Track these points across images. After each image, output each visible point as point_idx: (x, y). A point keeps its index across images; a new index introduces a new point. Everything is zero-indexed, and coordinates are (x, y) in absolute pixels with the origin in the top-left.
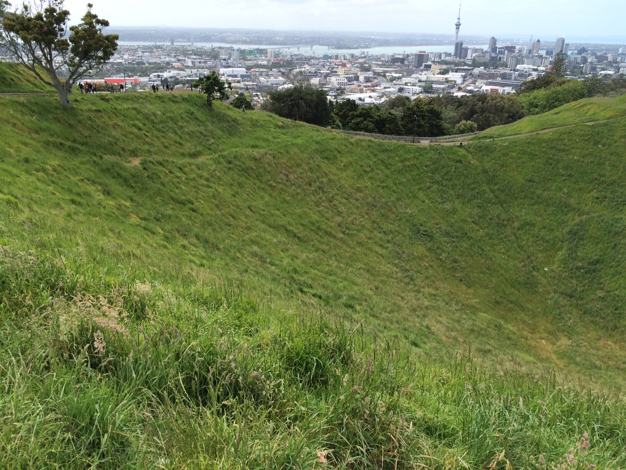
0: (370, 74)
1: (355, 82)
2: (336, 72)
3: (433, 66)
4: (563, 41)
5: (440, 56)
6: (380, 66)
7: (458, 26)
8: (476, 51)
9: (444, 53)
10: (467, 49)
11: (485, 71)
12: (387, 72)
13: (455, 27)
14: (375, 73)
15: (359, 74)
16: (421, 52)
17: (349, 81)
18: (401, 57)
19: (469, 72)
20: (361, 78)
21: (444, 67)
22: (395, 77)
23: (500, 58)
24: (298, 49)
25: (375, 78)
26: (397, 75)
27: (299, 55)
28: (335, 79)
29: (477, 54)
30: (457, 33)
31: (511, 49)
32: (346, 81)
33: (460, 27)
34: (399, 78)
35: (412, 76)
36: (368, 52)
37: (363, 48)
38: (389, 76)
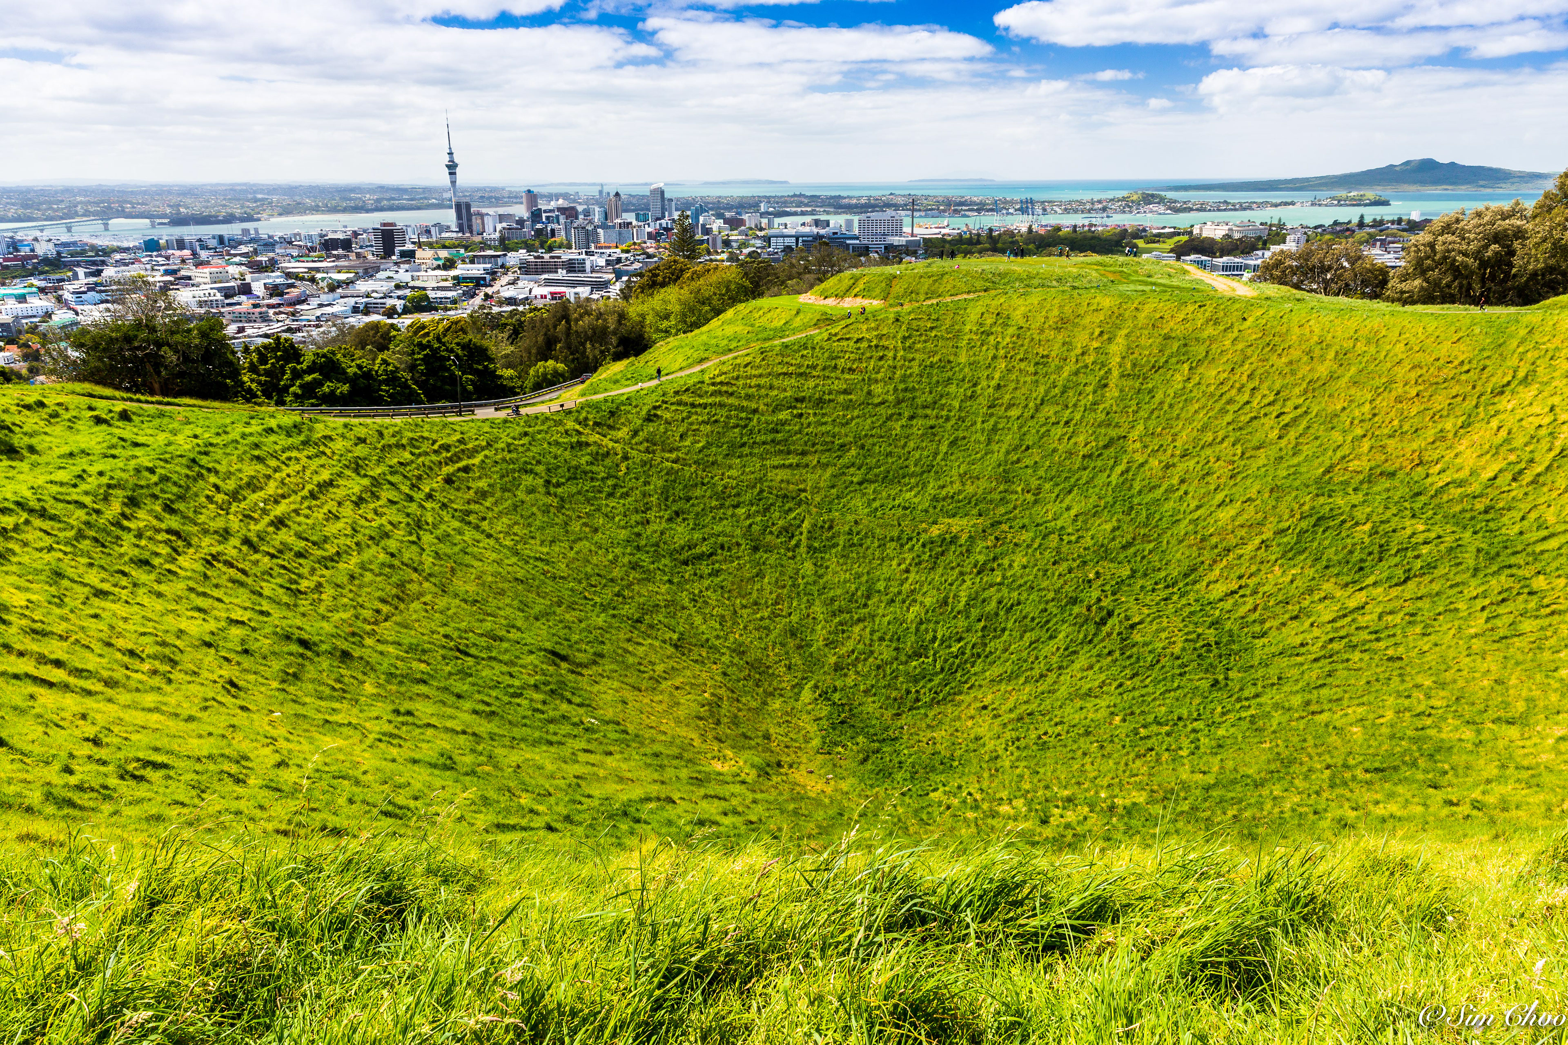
0: (275, 277)
1: (243, 298)
2: (189, 278)
3: (419, 253)
4: (662, 193)
5: (428, 232)
6: (299, 258)
7: (452, 167)
8: (501, 218)
9: (435, 225)
10: (482, 216)
11: (531, 259)
12: (318, 270)
13: (447, 171)
14: (288, 275)
15: (248, 278)
16: (385, 225)
17: (227, 296)
18: (341, 236)
19: (500, 261)
20: (258, 288)
21: (444, 254)
22: (339, 282)
23: (553, 231)
24: (69, 230)
25: (292, 286)
26: (342, 277)
27: (74, 243)
28: (190, 294)
29: (504, 225)
30: (453, 183)
31: (570, 213)
32: (219, 296)
33: (458, 170)
34: (349, 283)
35: (378, 276)
36: (256, 230)
37: (243, 220)
38: (323, 279)
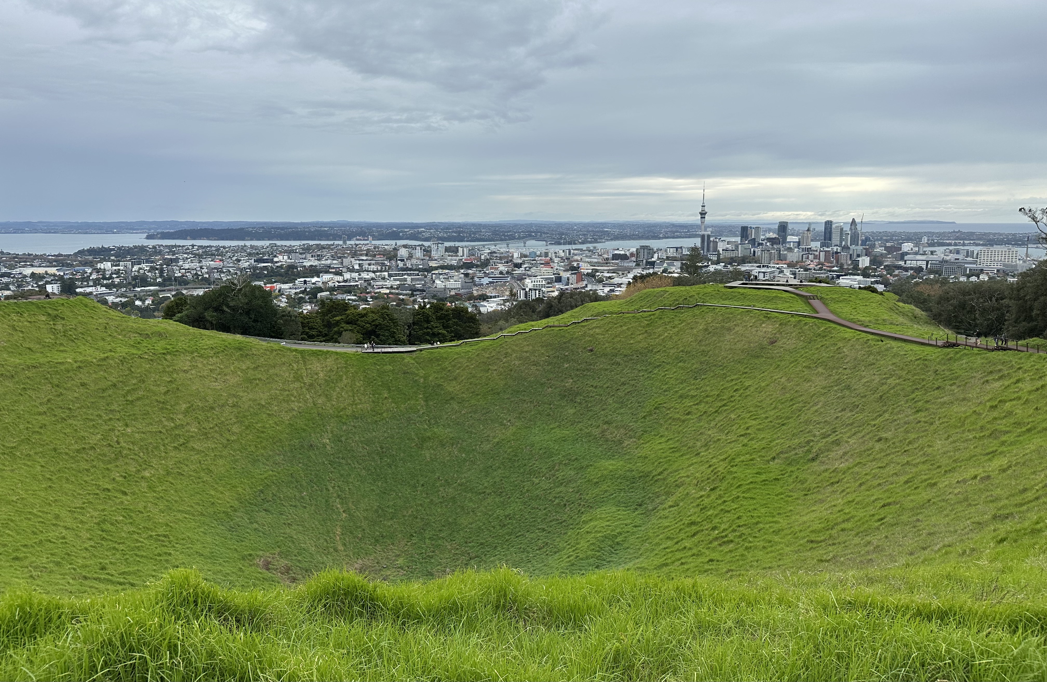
1: (556, 284)
7: (703, 214)
13: (699, 215)
15: (563, 274)
17: (548, 283)
18: (621, 253)
24: (508, 245)
28: (530, 281)
30: (702, 222)
32: (544, 283)
33: (706, 216)
